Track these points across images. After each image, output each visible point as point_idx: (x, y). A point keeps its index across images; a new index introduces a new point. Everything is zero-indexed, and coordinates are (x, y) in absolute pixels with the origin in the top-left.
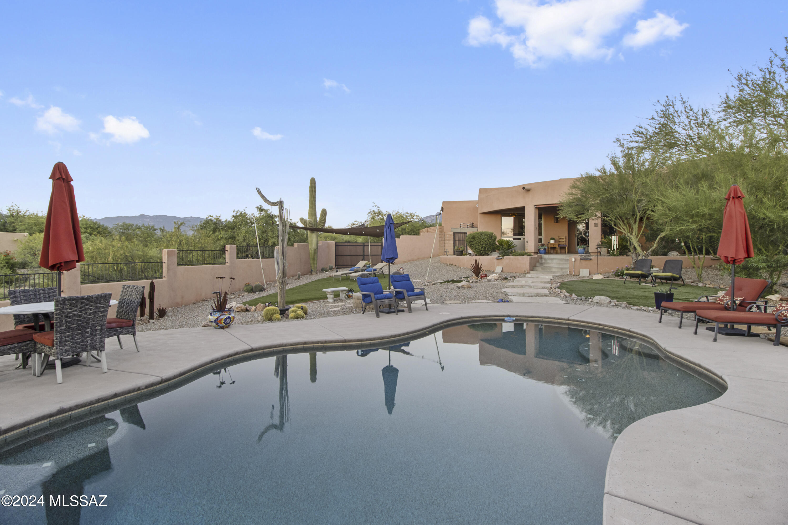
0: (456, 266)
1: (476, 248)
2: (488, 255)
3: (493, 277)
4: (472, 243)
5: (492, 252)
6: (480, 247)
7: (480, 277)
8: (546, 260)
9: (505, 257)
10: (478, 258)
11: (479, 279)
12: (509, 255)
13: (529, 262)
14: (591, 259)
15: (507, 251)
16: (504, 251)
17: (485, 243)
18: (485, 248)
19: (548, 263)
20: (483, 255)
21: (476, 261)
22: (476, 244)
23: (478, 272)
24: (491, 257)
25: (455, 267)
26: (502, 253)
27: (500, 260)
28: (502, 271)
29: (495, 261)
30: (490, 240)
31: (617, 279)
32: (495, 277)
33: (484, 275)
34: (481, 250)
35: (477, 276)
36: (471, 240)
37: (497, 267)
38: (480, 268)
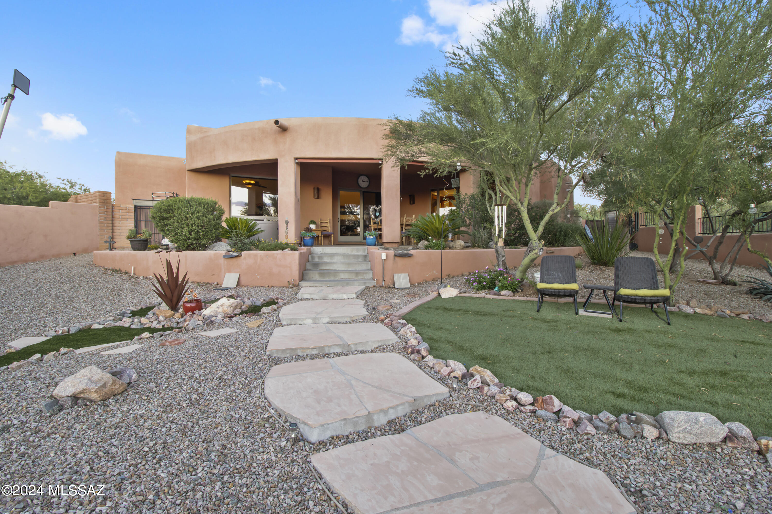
0: (127, 273)
1: (176, 234)
2: (205, 247)
3: (220, 310)
4: (166, 222)
5: (213, 243)
6: (186, 231)
7: (181, 311)
8: (320, 257)
9: (244, 253)
10: (174, 256)
11: (177, 315)
12: (250, 250)
13: (297, 262)
14: (410, 256)
15: (246, 241)
16: (241, 240)
17: (199, 221)
18: (198, 232)
19: (327, 263)
20: (194, 249)
21: (169, 265)
22: (176, 224)
23: (176, 294)
24: (212, 253)
25: (125, 276)
26: (237, 244)
27: (234, 260)
28: (238, 284)
29: (223, 261)
30: (209, 216)
31: (482, 294)
32: (225, 308)
33: (193, 305)
34: (189, 239)
35: (174, 308)
36: (165, 215)
37: (227, 275)
38: (182, 286)
